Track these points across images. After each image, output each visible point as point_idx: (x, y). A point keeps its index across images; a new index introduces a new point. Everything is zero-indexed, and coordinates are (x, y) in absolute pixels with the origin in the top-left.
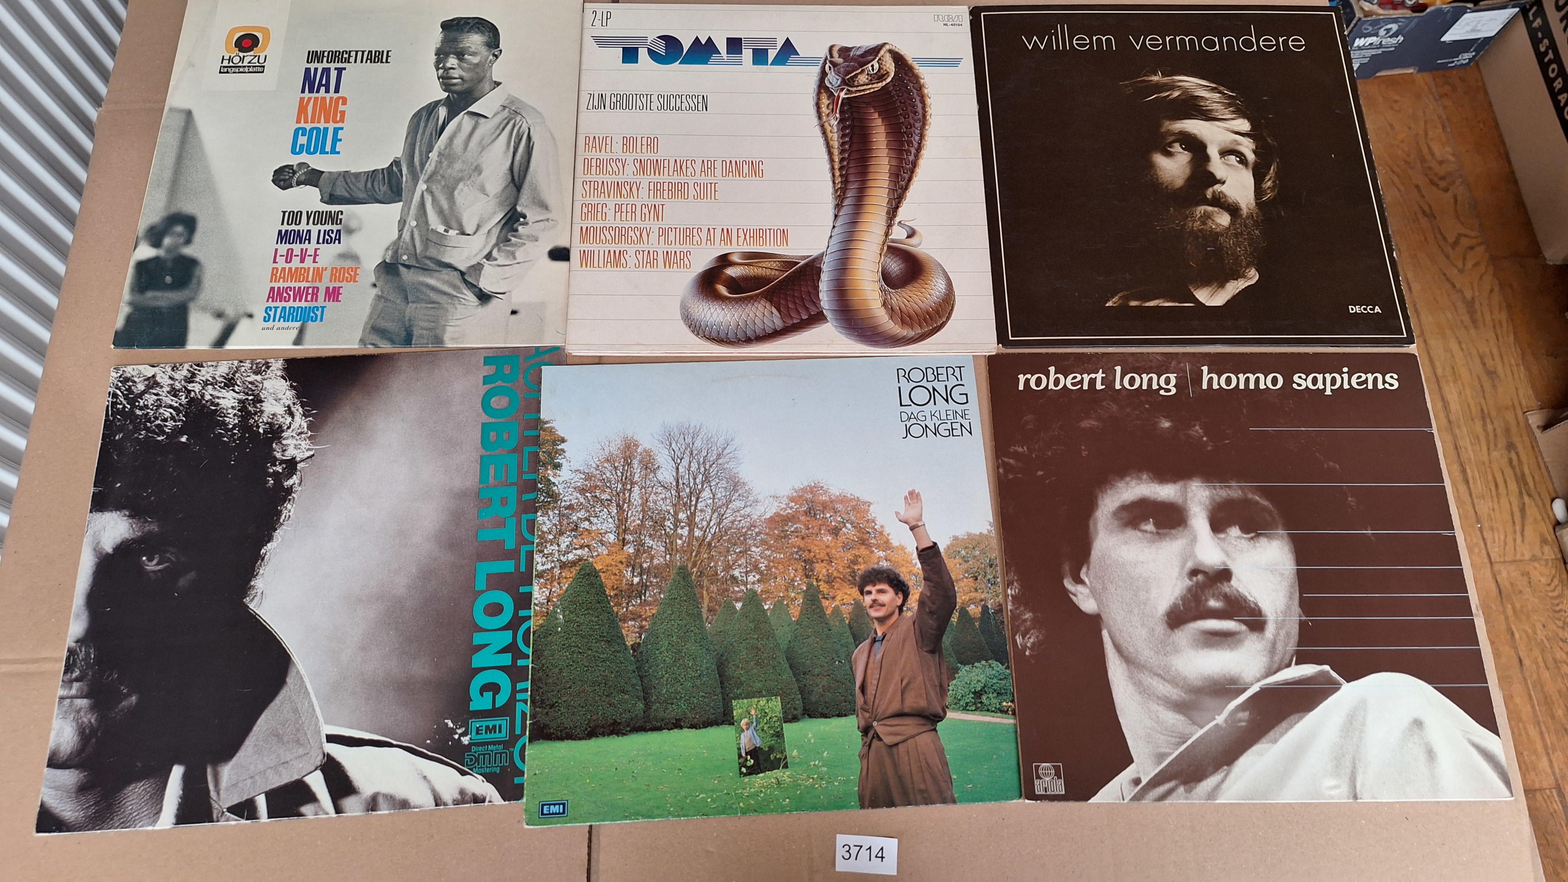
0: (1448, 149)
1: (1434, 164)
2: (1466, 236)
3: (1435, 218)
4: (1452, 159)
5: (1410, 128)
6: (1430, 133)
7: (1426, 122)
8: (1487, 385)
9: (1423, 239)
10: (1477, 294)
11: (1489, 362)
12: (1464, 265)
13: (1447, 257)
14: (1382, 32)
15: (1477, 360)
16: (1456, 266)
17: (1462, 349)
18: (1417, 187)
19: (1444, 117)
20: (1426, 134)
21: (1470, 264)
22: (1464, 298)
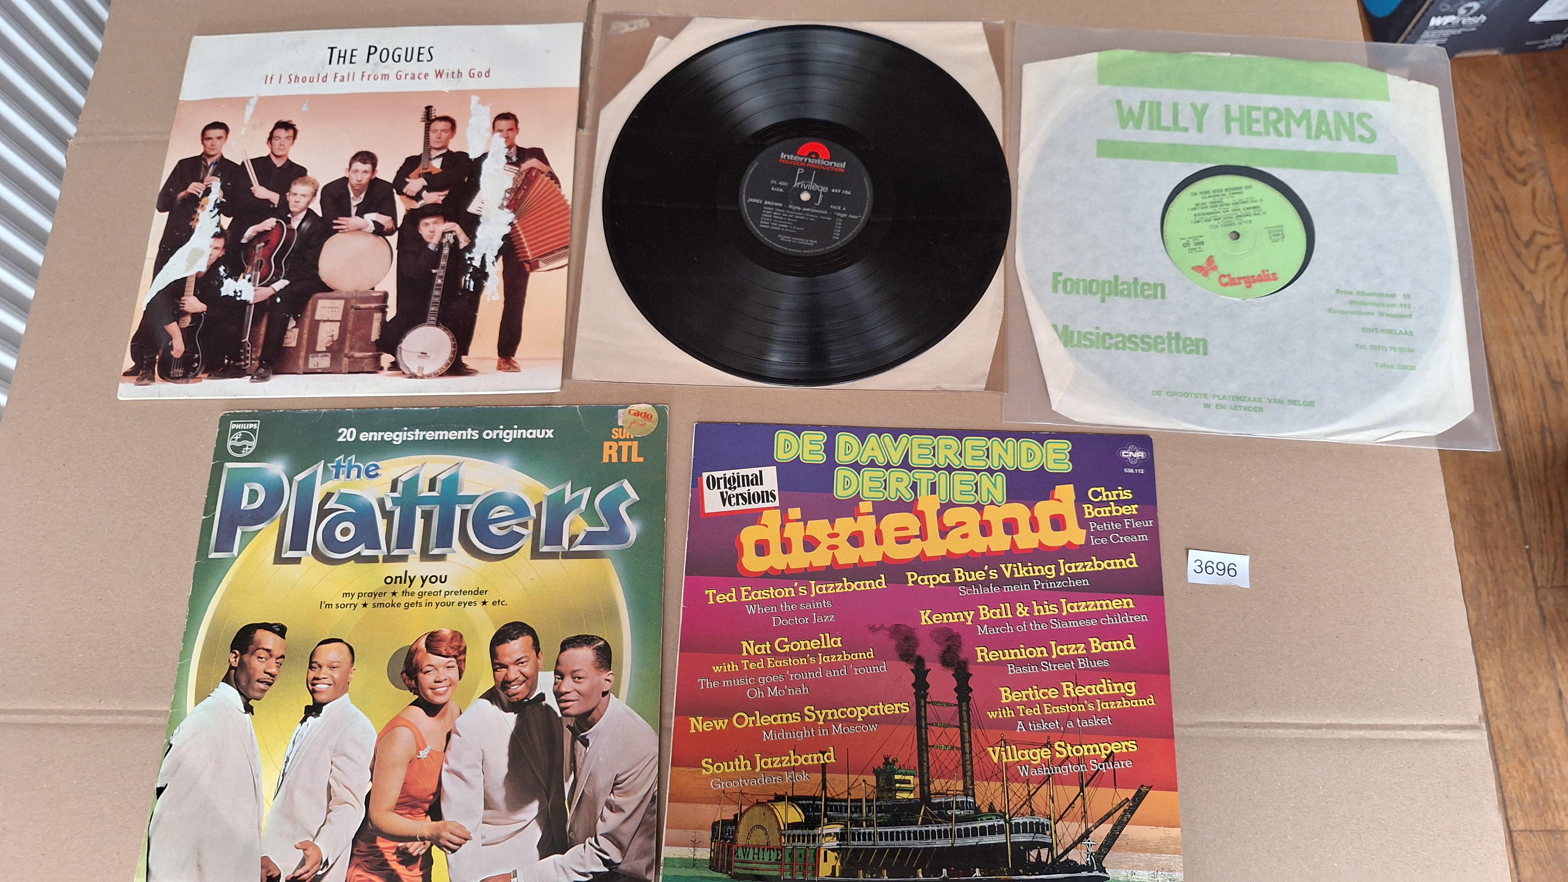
0: (1531, 139)
1: (1513, 155)
2: (1542, 234)
3: (1509, 214)
4: (1534, 149)
5: (1489, 115)
6: (1512, 121)
7: (1508, 109)
8: (1550, 396)
9: (1493, 235)
10: (1548, 297)
11: (1555, 372)
12: (1537, 265)
13: (1518, 255)
14: (1462, 11)
15: (1542, 371)
16: (1527, 266)
17: (1525, 357)
18: (1492, 179)
19: (1529, 103)
20: (1507, 122)
21: (1543, 264)
22: (1533, 302)
